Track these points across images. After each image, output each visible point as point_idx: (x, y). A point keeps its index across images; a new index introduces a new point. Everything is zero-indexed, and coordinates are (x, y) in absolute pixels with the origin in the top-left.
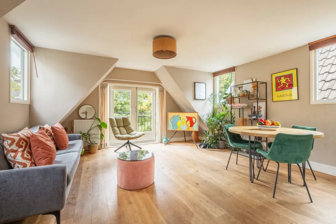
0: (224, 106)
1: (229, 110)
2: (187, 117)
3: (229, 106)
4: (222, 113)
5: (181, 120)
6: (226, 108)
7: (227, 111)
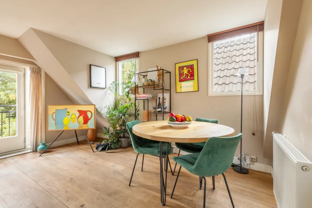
0: (127, 96)
1: (133, 101)
2: (79, 111)
3: (132, 96)
4: (125, 105)
5: (69, 115)
6: (130, 100)
7: (130, 103)
